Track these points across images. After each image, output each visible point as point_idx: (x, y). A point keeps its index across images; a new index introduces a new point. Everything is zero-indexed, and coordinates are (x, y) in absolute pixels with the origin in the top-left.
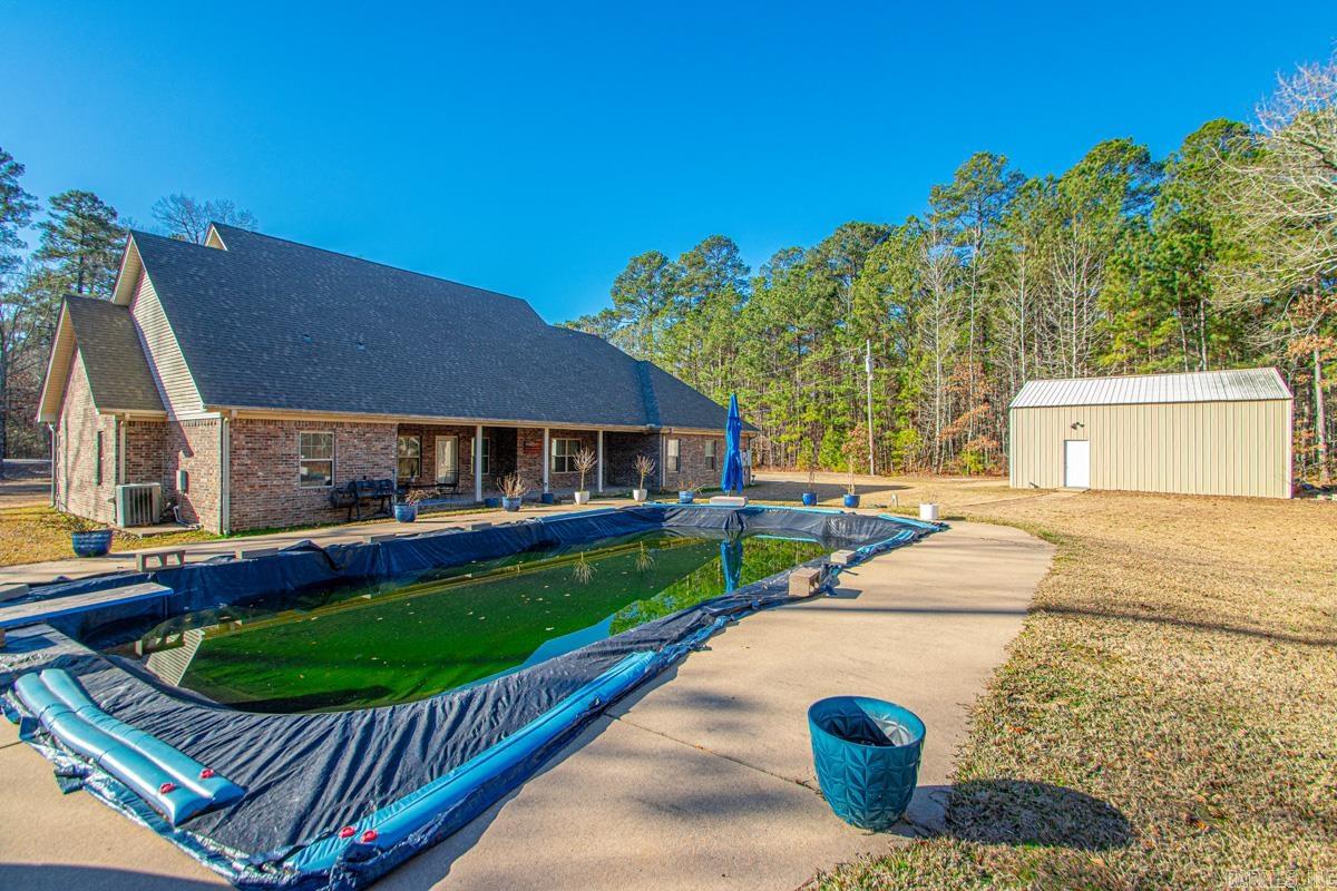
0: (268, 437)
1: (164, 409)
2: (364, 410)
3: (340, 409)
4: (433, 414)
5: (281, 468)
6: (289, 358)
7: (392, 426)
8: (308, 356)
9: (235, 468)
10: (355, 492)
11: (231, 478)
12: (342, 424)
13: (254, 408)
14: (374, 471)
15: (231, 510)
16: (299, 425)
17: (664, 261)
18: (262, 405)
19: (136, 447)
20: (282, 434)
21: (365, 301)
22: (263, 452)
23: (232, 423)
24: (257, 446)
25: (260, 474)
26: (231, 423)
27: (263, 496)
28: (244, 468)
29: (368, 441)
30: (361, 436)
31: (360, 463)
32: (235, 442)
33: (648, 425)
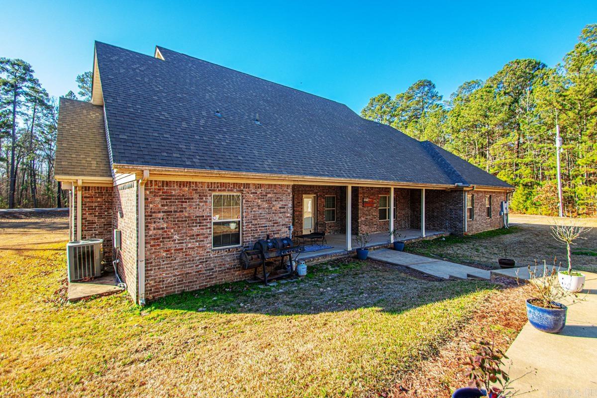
0: (183, 199)
1: (111, 176)
2: (267, 172)
3: (247, 170)
4: (321, 175)
5: (196, 230)
6: (203, 127)
7: (288, 186)
8: (219, 126)
9: (151, 233)
10: (261, 252)
11: (146, 243)
12: (247, 186)
13: (167, 168)
14: (274, 229)
15: (146, 277)
16: (212, 187)
17: (389, 98)
18: (176, 165)
19: (91, 208)
20: (196, 196)
21: (256, 96)
22: (178, 215)
23: (148, 184)
24: (173, 208)
25: (176, 237)
26: (146, 185)
27: (178, 260)
28: (160, 232)
29: (269, 201)
30: (263, 196)
31: (263, 221)
32: (151, 206)
33: (456, 184)
